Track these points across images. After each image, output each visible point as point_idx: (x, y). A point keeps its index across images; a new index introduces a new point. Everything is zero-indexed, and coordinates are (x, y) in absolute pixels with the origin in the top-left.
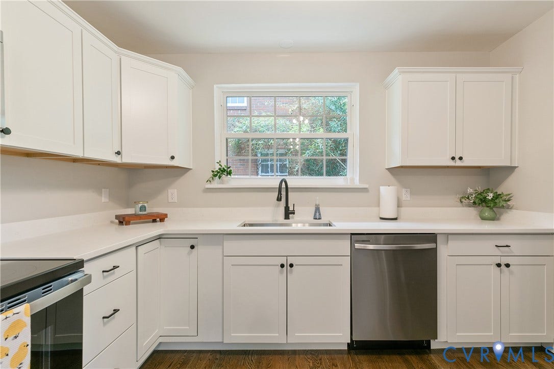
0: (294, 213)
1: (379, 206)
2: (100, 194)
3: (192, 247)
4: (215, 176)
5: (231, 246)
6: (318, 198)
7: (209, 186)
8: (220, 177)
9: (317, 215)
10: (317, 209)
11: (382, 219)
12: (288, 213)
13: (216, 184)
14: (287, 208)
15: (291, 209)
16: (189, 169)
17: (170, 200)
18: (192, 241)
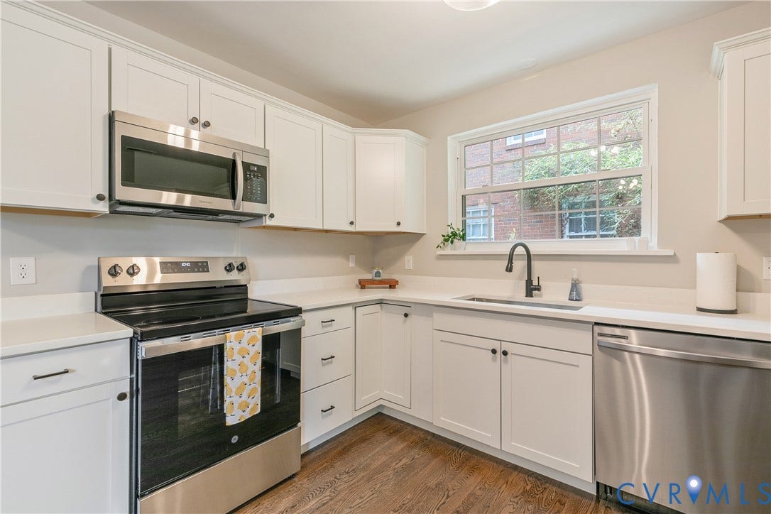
0: (539, 290)
1: (695, 287)
2: (348, 259)
3: (406, 315)
4: (446, 240)
5: (441, 320)
6: (575, 269)
7: (440, 252)
8: (452, 242)
9: (576, 293)
10: (575, 286)
11: (700, 309)
12: (531, 289)
13: (449, 250)
14: (529, 282)
15: (535, 283)
16: (423, 234)
17: (406, 268)
18: (407, 309)
